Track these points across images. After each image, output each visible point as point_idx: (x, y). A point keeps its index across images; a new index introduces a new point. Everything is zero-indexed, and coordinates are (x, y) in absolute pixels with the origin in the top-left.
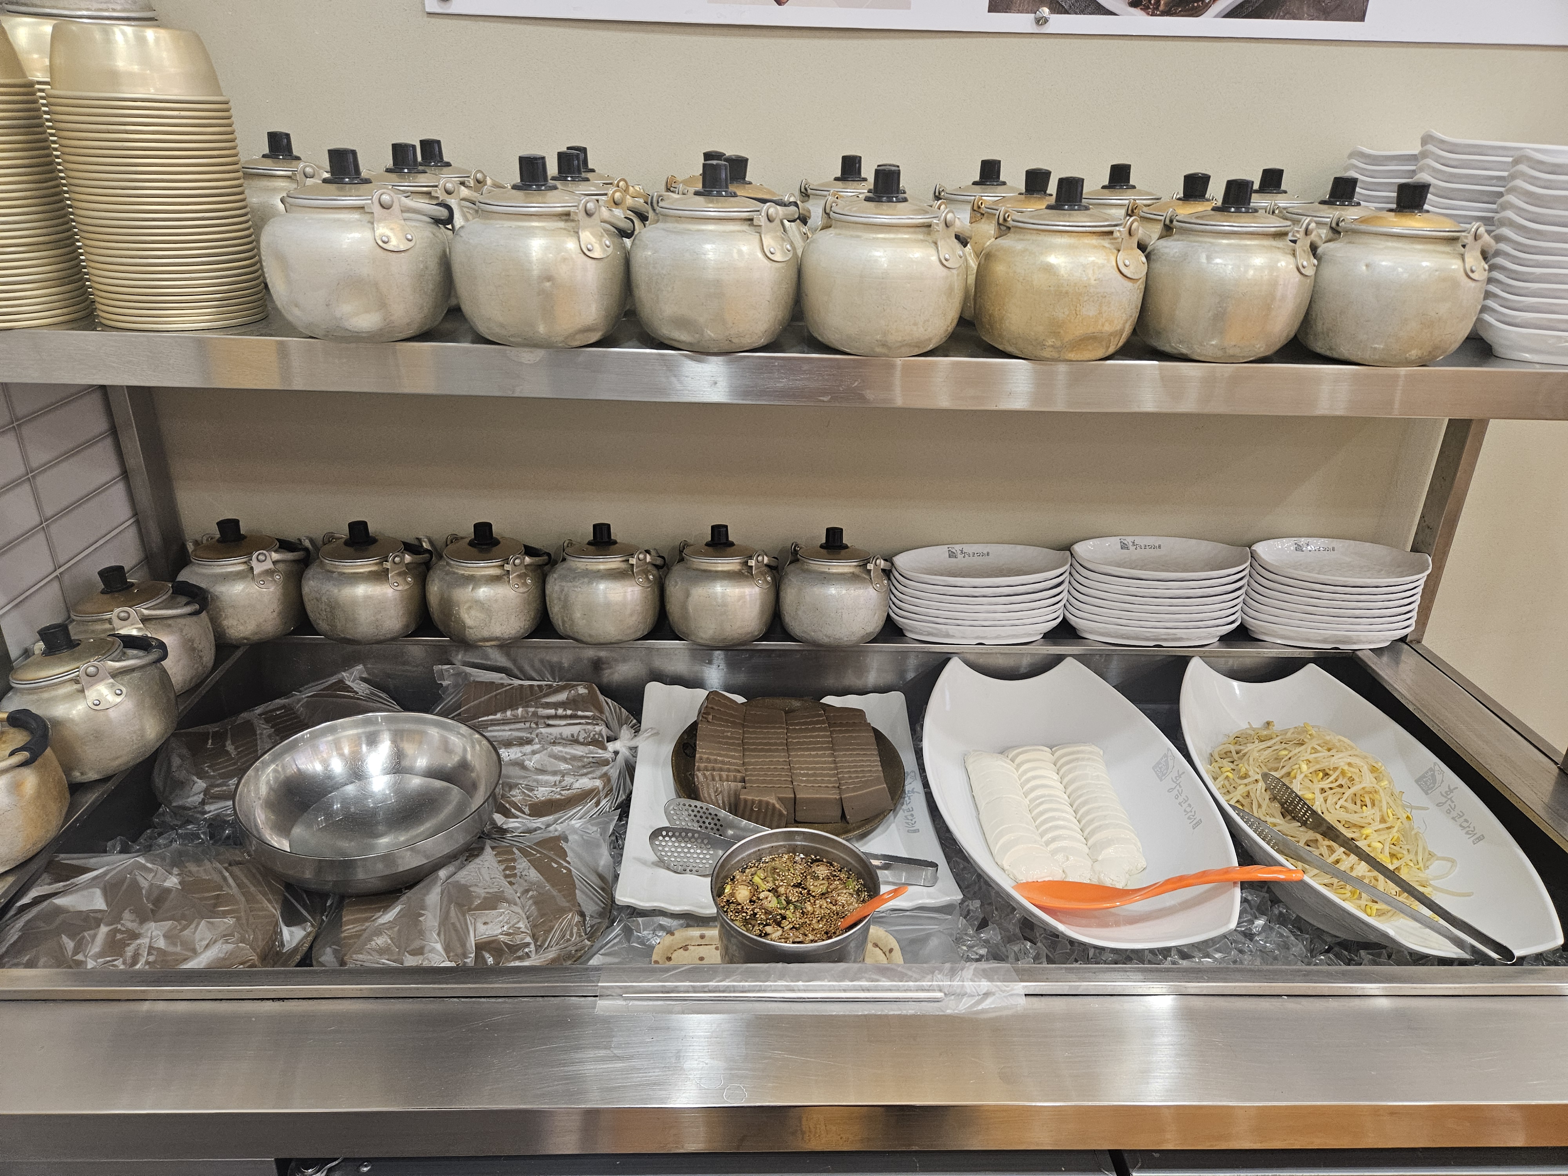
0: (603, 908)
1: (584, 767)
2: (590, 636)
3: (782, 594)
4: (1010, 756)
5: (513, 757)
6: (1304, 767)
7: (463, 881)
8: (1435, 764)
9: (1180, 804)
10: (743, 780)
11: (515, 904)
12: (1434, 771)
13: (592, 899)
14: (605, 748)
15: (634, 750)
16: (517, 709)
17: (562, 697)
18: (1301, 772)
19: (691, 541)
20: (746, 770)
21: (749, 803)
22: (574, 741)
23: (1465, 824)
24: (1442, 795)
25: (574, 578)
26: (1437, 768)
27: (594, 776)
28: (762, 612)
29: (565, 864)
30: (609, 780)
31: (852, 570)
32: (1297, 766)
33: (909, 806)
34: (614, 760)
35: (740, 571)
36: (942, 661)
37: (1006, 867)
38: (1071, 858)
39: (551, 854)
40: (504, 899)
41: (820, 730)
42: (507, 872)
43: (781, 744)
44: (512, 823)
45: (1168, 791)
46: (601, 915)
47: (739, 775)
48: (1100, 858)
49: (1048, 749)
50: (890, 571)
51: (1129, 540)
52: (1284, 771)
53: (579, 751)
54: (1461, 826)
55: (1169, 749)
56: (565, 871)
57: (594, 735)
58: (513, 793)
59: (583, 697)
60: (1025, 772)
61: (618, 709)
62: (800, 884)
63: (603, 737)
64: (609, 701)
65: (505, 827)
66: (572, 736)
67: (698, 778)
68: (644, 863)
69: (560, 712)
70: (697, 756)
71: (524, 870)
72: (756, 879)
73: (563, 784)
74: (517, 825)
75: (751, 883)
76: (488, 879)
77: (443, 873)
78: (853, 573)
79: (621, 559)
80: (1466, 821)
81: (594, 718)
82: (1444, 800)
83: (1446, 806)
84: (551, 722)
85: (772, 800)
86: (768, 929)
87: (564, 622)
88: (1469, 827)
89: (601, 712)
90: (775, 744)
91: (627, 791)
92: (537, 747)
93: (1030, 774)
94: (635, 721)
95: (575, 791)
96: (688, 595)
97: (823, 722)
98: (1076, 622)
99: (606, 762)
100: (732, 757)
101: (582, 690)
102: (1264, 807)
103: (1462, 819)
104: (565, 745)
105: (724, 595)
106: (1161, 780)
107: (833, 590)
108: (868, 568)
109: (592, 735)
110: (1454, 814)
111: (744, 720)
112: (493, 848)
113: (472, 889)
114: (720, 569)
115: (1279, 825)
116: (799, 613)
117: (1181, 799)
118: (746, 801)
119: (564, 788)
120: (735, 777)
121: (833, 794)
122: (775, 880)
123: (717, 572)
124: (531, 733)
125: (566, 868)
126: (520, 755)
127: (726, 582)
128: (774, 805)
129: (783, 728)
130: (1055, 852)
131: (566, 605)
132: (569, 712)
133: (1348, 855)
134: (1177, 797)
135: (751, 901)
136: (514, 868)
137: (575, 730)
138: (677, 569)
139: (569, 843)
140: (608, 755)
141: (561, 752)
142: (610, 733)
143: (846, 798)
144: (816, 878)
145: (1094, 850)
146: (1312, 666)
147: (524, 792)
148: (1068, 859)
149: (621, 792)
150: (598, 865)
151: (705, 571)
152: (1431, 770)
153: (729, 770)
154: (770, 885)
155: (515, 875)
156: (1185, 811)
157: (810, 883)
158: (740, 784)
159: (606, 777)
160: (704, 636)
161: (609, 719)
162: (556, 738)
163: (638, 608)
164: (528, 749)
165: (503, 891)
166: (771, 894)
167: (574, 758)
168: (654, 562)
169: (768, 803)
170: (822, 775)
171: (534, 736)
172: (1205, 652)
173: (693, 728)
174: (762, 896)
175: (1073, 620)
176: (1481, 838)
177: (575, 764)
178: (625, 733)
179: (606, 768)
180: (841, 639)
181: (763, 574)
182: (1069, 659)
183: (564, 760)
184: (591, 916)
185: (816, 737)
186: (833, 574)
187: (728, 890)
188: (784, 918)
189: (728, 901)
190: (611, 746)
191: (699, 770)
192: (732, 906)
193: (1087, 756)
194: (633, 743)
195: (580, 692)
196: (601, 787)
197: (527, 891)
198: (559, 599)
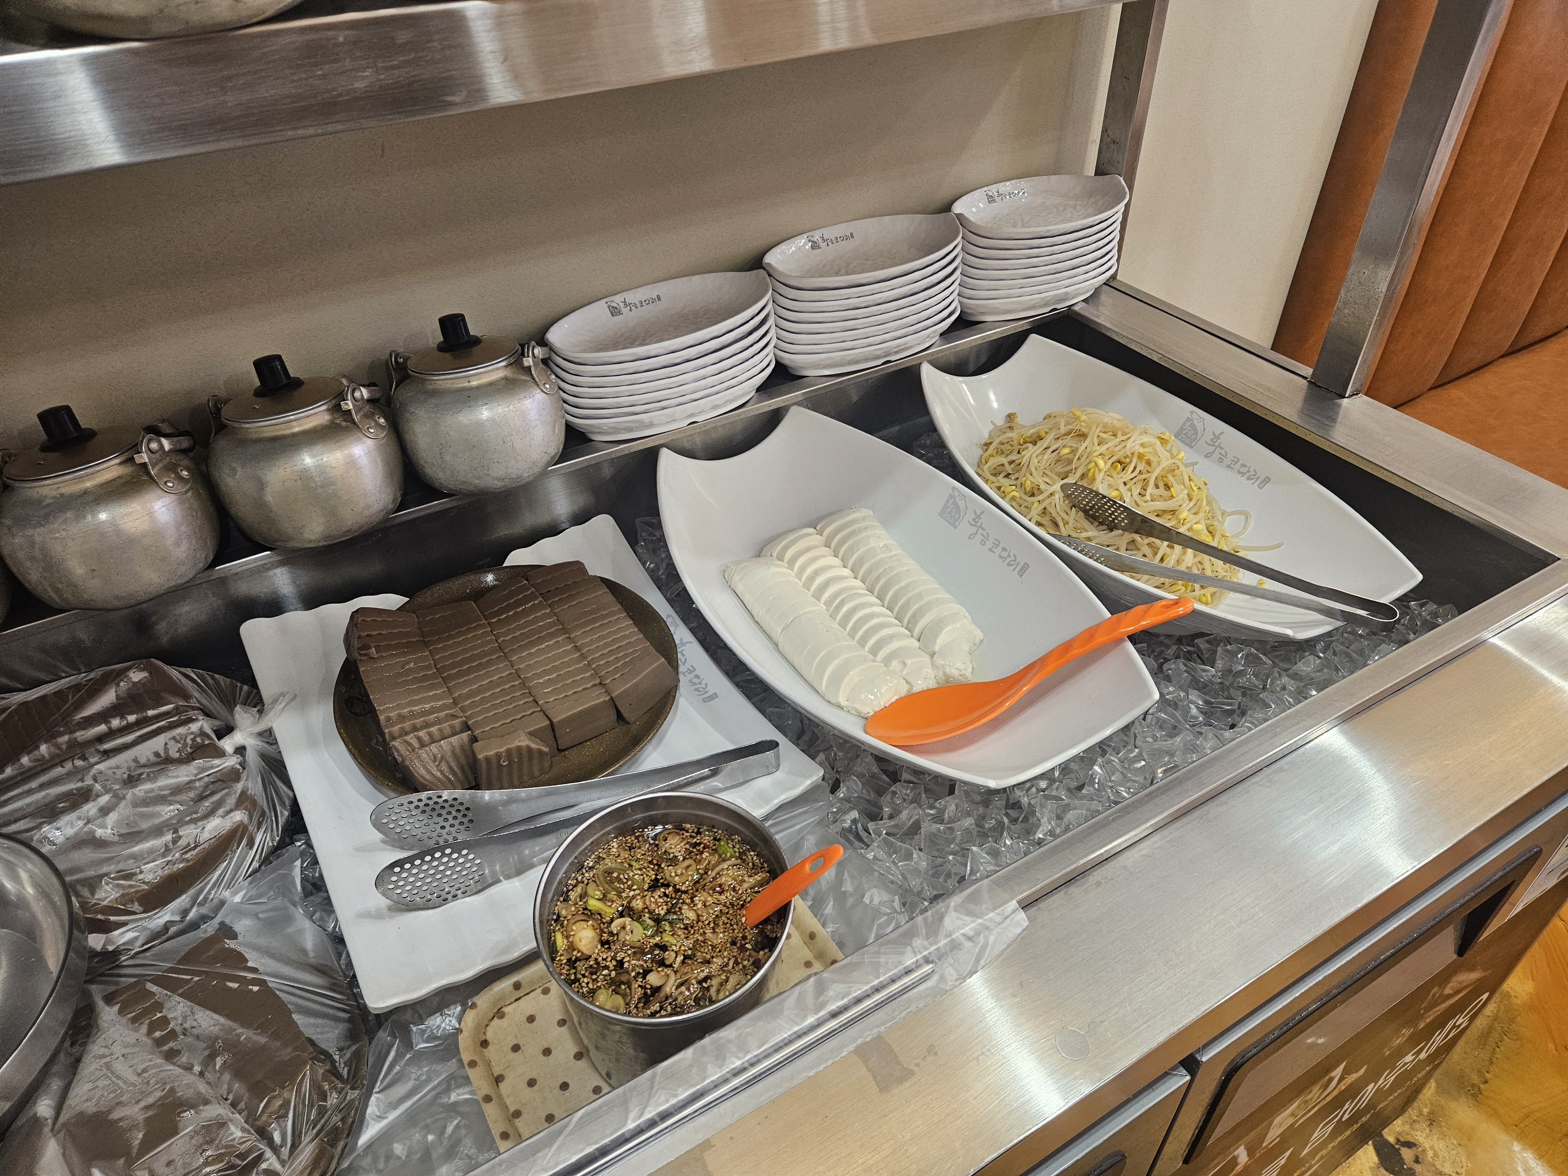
0: (349, 1020)
1: (201, 798)
2: (117, 598)
3: (408, 437)
4: (775, 555)
5: (70, 832)
6: (1101, 463)
7: (90, 1108)
8: (1192, 413)
9: (990, 550)
10: (466, 727)
11: (206, 1102)
12: (1192, 420)
13: (323, 1016)
14: (220, 753)
15: (268, 736)
16: (37, 747)
17: (108, 698)
18: (1100, 471)
19: (222, 394)
20: (462, 709)
21: (494, 762)
22: (164, 762)
23: (1244, 470)
24: (1209, 445)
25: (46, 517)
26: (1195, 416)
27: (228, 808)
28: (390, 474)
29: (251, 976)
30: (254, 803)
31: (500, 374)
32: (1093, 465)
33: (688, 665)
34: (243, 764)
35: (332, 422)
36: (650, 457)
37: (843, 702)
38: (909, 662)
39: (218, 968)
40: (181, 1105)
41: (534, 609)
42: (158, 1034)
43: (492, 651)
44: (122, 937)
45: (969, 538)
46: (353, 1036)
47: (457, 722)
48: (937, 648)
49: (811, 530)
50: (549, 358)
51: (817, 236)
52: (1079, 473)
53: (182, 775)
54: (1239, 472)
55: (954, 488)
56: (256, 989)
57: (193, 740)
58: (100, 894)
59: (144, 685)
60: (803, 569)
61: (211, 681)
62: (657, 880)
63: (208, 736)
64: (189, 671)
65: (111, 948)
66: (157, 754)
67: (397, 750)
68: (378, 916)
69: (116, 723)
70: (382, 718)
71: (185, 1018)
72: (594, 904)
73: (182, 843)
74: (130, 935)
75: (588, 914)
76: (133, 1078)
77: (44, 1107)
78: (505, 378)
79: (117, 461)
80: (1243, 465)
81: (177, 711)
82: (1212, 449)
83: (1216, 455)
84: (107, 746)
85: (523, 741)
86: (653, 979)
87: (57, 591)
88: (1249, 471)
89: (187, 697)
90: (485, 654)
91: (287, 803)
92: (105, 799)
93: (809, 570)
94: (246, 688)
95: (206, 845)
96: (261, 485)
97: (532, 597)
98: (791, 360)
99: (233, 776)
100: (435, 698)
101: (136, 676)
102: (1071, 521)
103: (1238, 465)
104: (150, 778)
105: (321, 469)
106: (955, 527)
107: (485, 413)
108: (526, 364)
109: (189, 742)
110: (1227, 461)
111: (423, 634)
112: (109, 1000)
113: (115, 1116)
114: (296, 430)
115: (1094, 537)
116: (448, 458)
117: (989, 544)
118: (487, 759)
119: (187, 849)
120: (451, 726)
121: (598, 697)
122: (619, 895)
123: (294, 435)
124: (82, 780)
125: (255, 982)
126: (81, 823)
127: (318, 448)
128: (528, 747)
129: (483, 626)
130: (887, 661)
131: (50, 564)
132: (132, 718)
133: (1173, 547)
134: (983, 543)
135: (603, 943)
136: (165, 1021)
137: (157, 744)
138: (221, 444)
139: (240, 937)
140: (232, 762)
141: (152, 790)
142: (217, 723)
143: (616, 697)
144: (674, 861)
145: (925, 639)
146: (1034, 338)
147: (118, 886)
148: (905, 664)
149: (278, 808)
150: (305, 952)
151: (275, 439)
152: (1188, 419)
153: (439, 721)
154: (617, 906)
155: (173, 1035)
156: (1001, 557)
157: (671, 873)
158: (465, 736)
159: (244, 800)
160: (313, 538)
161: (204, 701)
162: (129, 769)
163: (183, 528)
164: (90, 809)
165: (172, 1091)
166: (627, 920)
167: (177, 790)
168: (178, 447)
169: (519, 748)
170: (570, 674)
171: (89, 781)
172: (932, 354)
173: (349, 673)
174: (615, 927)
175: (787, 359)
176: (1267, 480)
177: (184, 797)
178: (243, 716)
179: (239, 787)
180: (521, 476)
181: (369, 416)
182: (794, 409)
183: (162, 800)
184: (340, 1050)
185: (537, 620)
186: (478, 388)
187: (560, 942)
188: (664, 948)
189: (569, 960)
190: (228, 744)
191: (394, 738)
192: (581, 966)
193: (862, 525)
194: (262, 726)
195: (136, 680)
196: (246, 820)
197: (212, 1057)
198: (33, 559)
